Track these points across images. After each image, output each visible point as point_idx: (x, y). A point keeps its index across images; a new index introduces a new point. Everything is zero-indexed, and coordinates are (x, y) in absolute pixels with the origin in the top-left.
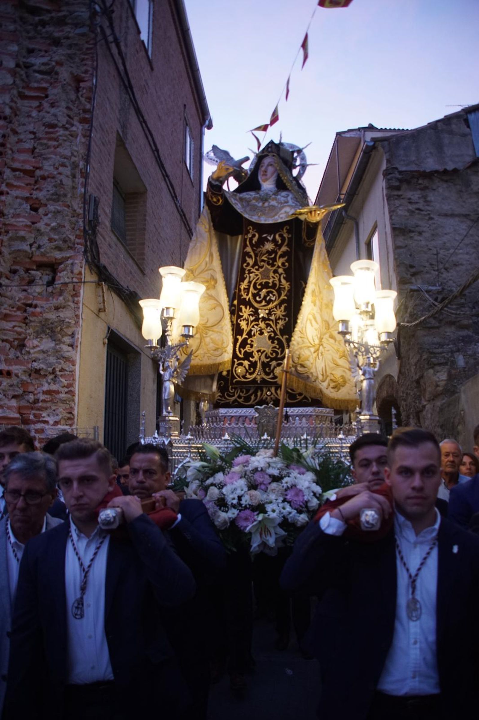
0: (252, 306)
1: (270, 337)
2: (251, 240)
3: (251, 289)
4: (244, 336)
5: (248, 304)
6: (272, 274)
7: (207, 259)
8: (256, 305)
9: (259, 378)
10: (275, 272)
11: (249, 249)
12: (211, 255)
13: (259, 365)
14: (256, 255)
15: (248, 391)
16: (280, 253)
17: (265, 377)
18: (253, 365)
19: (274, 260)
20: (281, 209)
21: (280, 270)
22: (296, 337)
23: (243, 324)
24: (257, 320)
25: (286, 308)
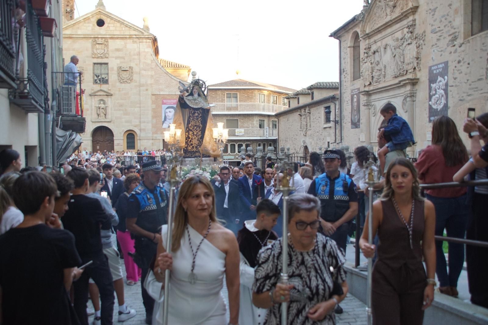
0: (192, 131)
1: (197, 140)
2: (191, 112)
3: (192, 127)
4: (191, 139)
5: (191, 130)
6: (197, 123)
7: (179, 117)
8: (194, 131)
9: (195, 151)
10: (198, 122)
11: (191, 115)
12: (180, 116)
13: (195, 147)
14: (193, 117)
15: (192, 153)
16: (199, 116)
17: (197, 150)
18: (193, 147)
19: (198, 118)
20: (199, 104)
21: (200, 122)
22: (204, 141)
23: (190, 136)
24: (194, 135)
25: (201, 132)
